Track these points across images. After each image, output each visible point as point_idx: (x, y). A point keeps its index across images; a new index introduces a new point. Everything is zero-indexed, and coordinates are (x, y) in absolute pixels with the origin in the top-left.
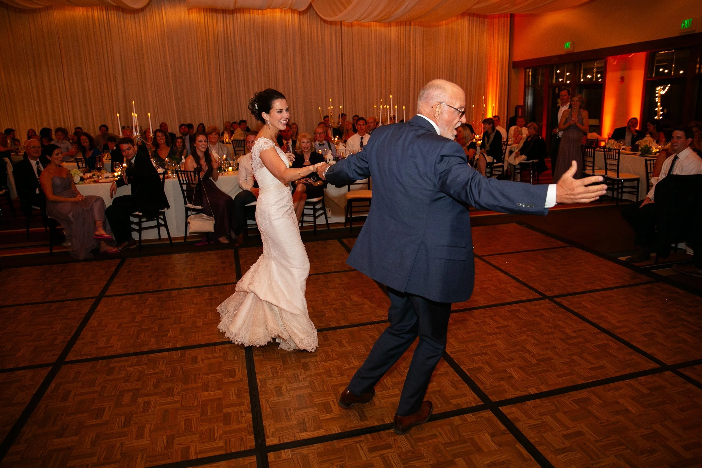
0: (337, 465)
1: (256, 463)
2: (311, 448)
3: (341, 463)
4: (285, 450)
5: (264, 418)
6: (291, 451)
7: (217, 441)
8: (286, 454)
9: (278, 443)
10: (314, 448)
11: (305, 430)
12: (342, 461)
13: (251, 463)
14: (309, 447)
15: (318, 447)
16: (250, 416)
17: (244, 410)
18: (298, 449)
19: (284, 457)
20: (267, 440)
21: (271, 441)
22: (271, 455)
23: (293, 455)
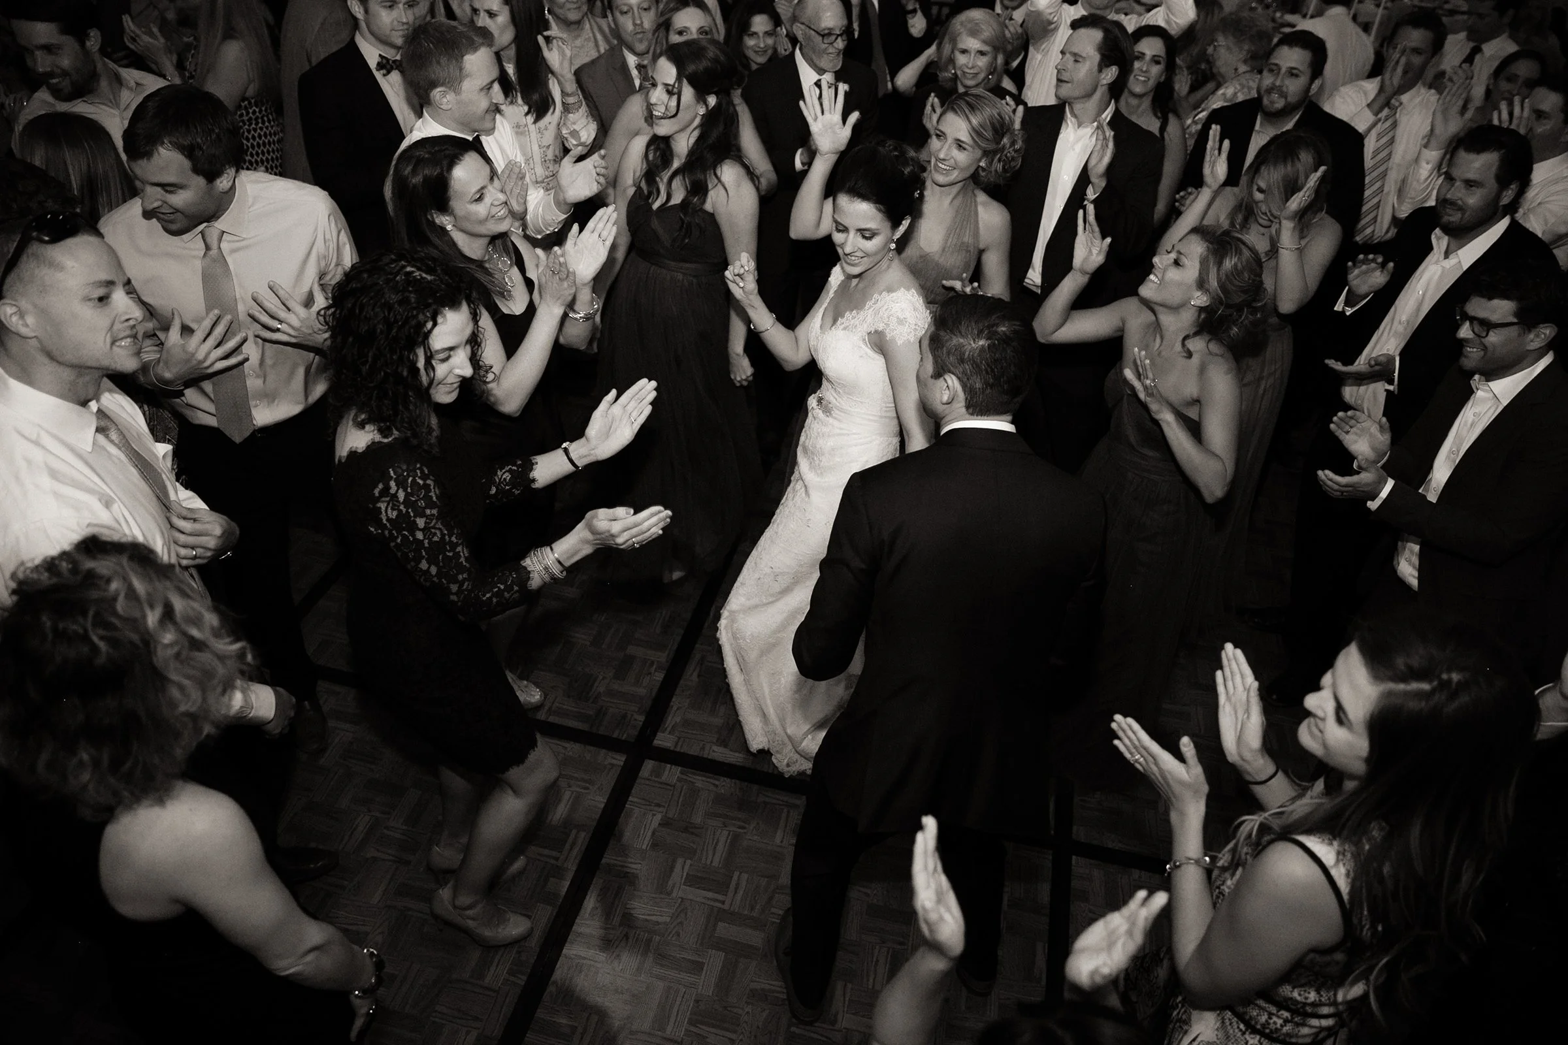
0: (730, 831)
1: (619, 769)
2: (712, 781)
3: (740, 830)
4: (673, 767)
5: (679, 690)
6: (682, 773)
7: (589, 703)
8: (672, 773)
9: (672, 749)
11: (724, 744)
12: (743, 828)
13: (613, 765)
14: (709, 778)
15: (725, 785)
16: (659, 676)
17: (658, 661)
18: (695, 774)
19: (664, 778)
20: (660, 735)
21: (663, 740)
22: (649, 766)
23: (679, 780)
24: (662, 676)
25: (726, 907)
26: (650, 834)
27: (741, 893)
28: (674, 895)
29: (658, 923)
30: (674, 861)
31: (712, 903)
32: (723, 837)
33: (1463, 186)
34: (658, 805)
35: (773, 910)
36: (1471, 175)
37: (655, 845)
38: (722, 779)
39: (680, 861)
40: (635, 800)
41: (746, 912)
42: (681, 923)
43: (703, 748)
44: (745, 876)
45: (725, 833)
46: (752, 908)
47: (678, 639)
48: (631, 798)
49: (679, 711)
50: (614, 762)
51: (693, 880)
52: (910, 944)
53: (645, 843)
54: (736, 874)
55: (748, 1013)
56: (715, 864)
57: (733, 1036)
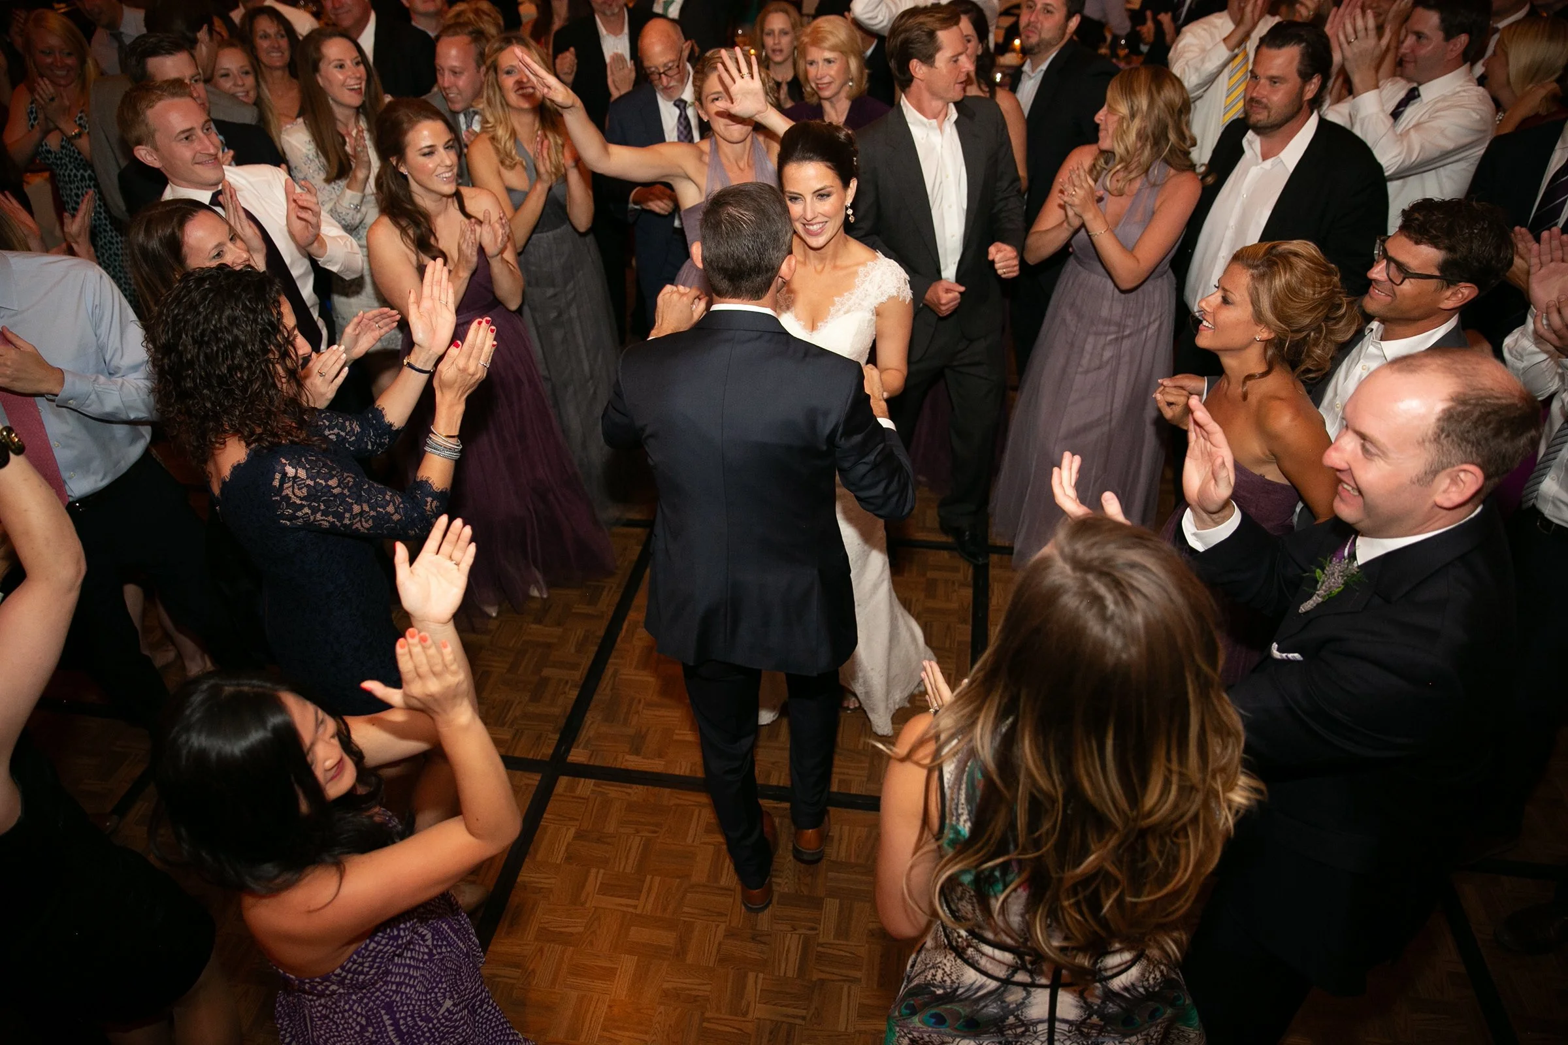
1: (535, 788)
2: (624, 789)
3: (652, 835)
4: (587, 780)
5: (592, 704)
6: (595, 785)
7: (505, 728)
8: (586, 786)
9: (585, 763)
10: (629, 791)
11: (636, 751)
12: (655, 832)
13: (527, 785)
14: (622, 787)
15: (638, 792)
16: (574, 694)
17: (573, 680)
18: (606, 785)
19: (578, 792)
20: (574, 751)
21: (577, 755)
22: (563, 781)
23: (593, 791)
24: (576, 693)
25: (639, 911)
26: (564, 848)
27: (654, 895)
28: (587, 905)
29: (572, 934)
30: (588, 872)
31: (625, 909)
32: (636, 843)
33: (1268, 82)
34: (571, 819)
35: (686, 909)
36: (1274, 72)
37: (569, 858)
38: (634, 786)
39: (594, 871)
40: (550, 816)
41: (658, 915)
42: (594, 932)
43: (616, 759)
44: (657, 879)
45: (638, 839)
46: (665, 910)
47: (592, 656)
48: (545, 815)
49: (593, 724)
50: (530, 782)
51: (606, 889)
52: (821, 929)
53: (559, 856)
54: (649, 878)
55: (661, 1013)
56: (628, 870)
57: (646, 1037)
